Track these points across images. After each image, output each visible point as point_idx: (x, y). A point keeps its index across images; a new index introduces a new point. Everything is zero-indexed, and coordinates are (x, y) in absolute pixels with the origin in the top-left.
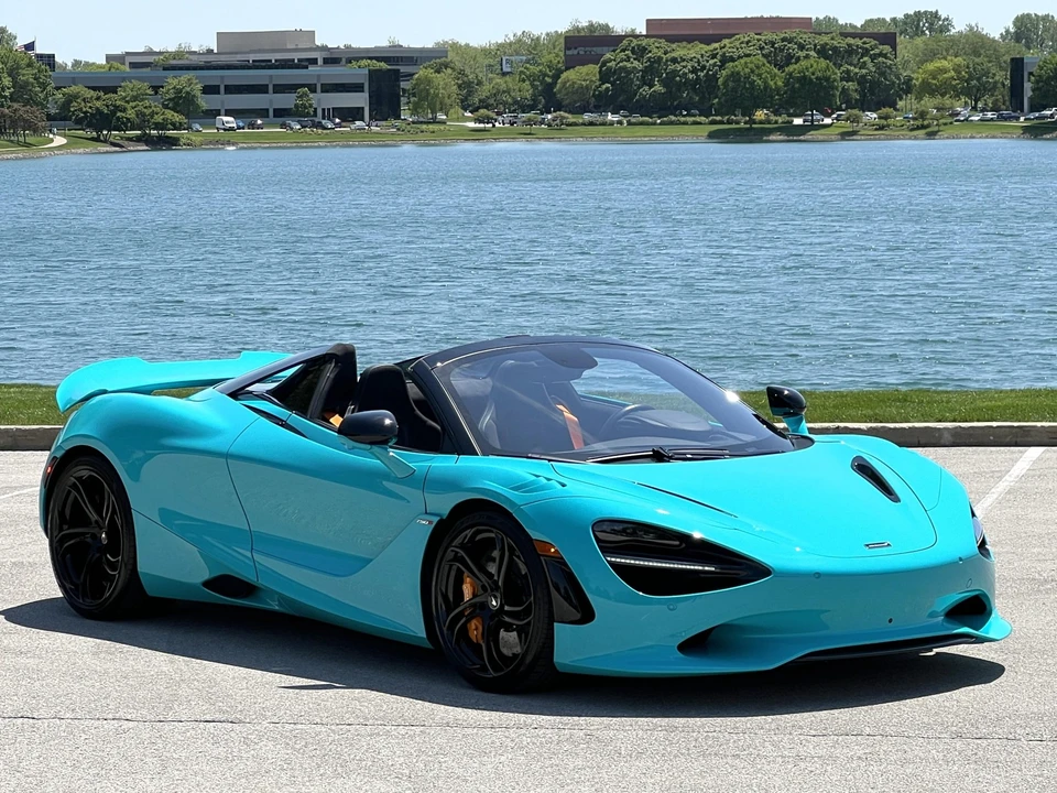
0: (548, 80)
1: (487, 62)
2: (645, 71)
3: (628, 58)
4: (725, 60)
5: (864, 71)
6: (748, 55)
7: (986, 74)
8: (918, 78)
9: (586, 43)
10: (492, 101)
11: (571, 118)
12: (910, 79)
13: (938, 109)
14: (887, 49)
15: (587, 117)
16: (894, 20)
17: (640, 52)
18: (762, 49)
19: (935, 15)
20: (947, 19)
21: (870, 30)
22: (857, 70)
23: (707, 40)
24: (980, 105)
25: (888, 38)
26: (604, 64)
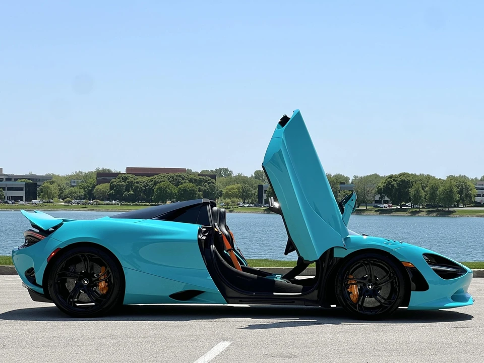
0: (90, 189)
1: (66, 182)
2: (127, 186)
3: (120, 182)
4: (155, 183)
5: (205, 188)
6: (164, 181)
7: (248, 190)
8: (224, 191)
9: (104, 176)
10: (69, 196)
11: (100, 202)
12: (222, 191)
13: (232, 202)
14: (214, 181)
15: (105, 202)
16: (212, 171)
17: (125, 179)
18: (169, 179)
19: (227, 170)
20: (231, 171)
21: (204, 174)
22: (203, 188)
23: (149, 175)
24: (246, 201)
25: (213, 177)
26: (112, 183)
